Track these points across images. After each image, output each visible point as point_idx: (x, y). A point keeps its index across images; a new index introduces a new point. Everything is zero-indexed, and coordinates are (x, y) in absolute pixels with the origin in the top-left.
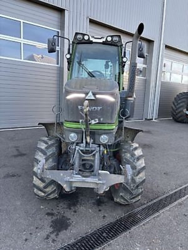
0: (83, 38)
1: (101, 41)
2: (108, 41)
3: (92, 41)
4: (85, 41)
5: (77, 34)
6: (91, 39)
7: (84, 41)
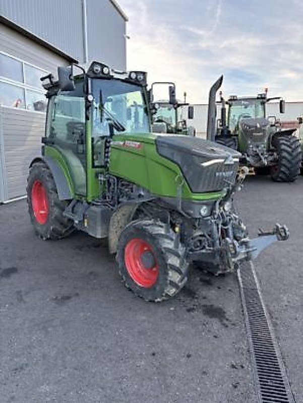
0: (102, 71)
1: (123, 77)
2: (131, 79)
3: (113, 76)
4: (104, 76)
5: (94, 63)
6: (111, 74)
7: (101, 75)
